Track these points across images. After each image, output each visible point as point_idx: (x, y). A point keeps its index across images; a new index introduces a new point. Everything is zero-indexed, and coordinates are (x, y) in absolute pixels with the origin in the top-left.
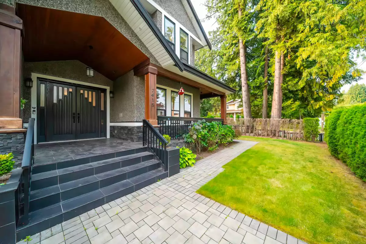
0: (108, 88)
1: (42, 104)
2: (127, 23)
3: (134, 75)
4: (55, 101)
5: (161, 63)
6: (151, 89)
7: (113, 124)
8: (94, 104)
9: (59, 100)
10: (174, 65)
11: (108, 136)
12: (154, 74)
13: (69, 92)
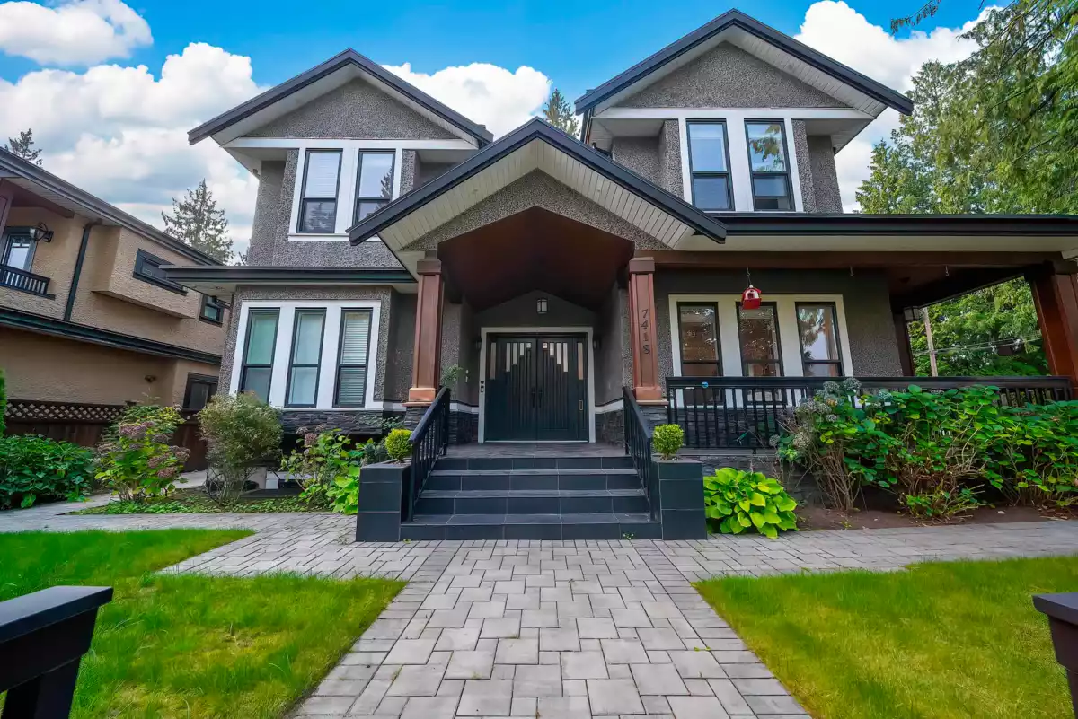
0: (589, 331)
1: (493, 376)
2: (578, 193)
3: (619, 288)
4: (508, 369)
5: (665, 241)
6: (640, 311)
7: (600, 410)
8: (566, 369)
9: (513, 366)
10: (694, 234)
11: (592, 439)
12: (646, 273)
13: (527, 351)
